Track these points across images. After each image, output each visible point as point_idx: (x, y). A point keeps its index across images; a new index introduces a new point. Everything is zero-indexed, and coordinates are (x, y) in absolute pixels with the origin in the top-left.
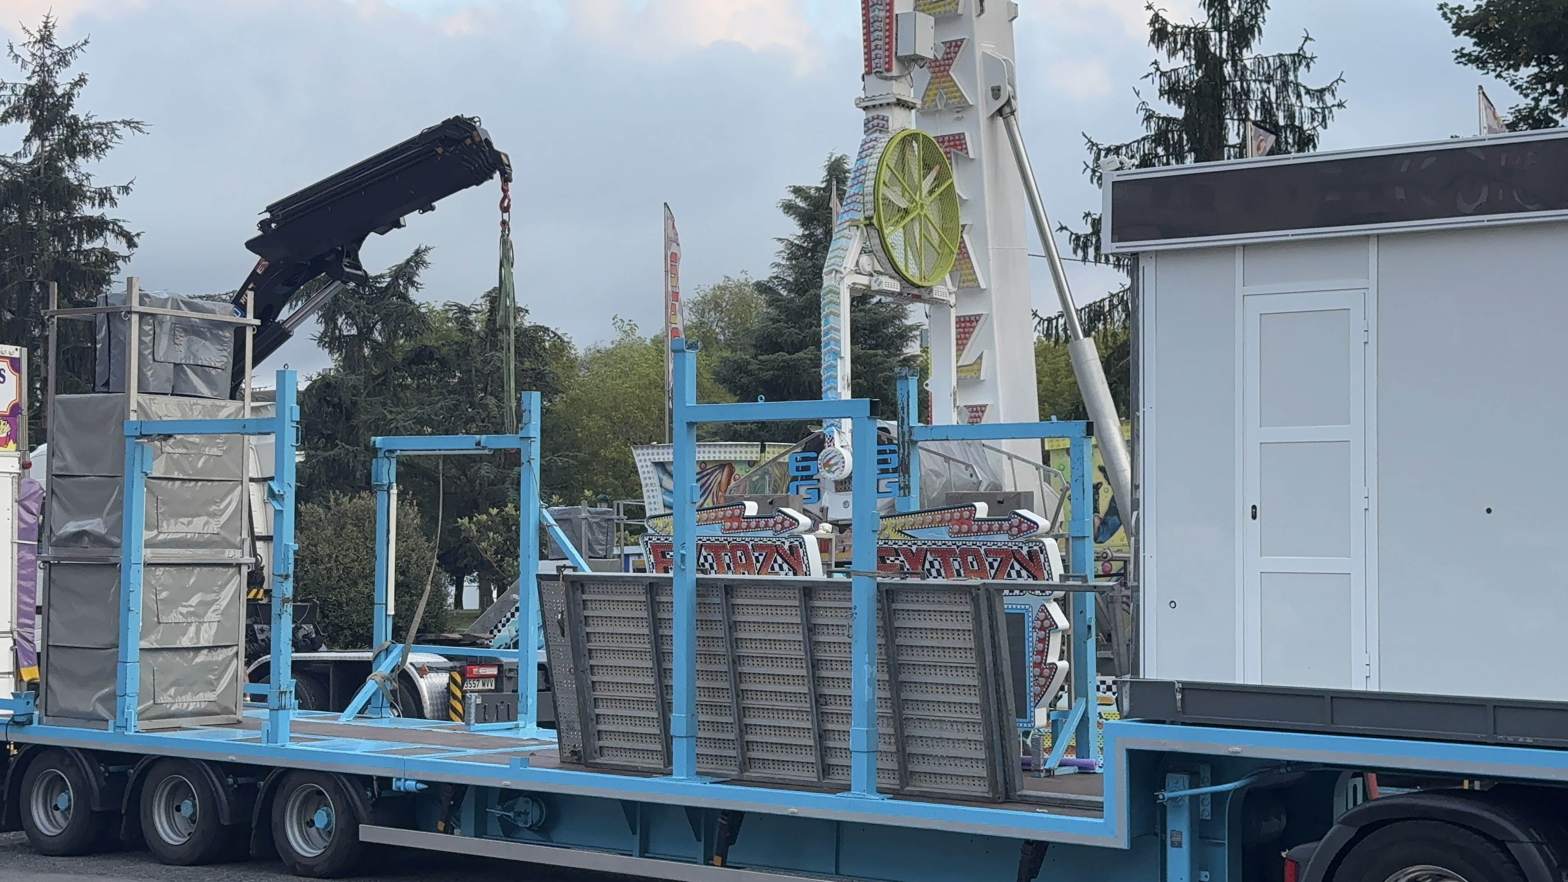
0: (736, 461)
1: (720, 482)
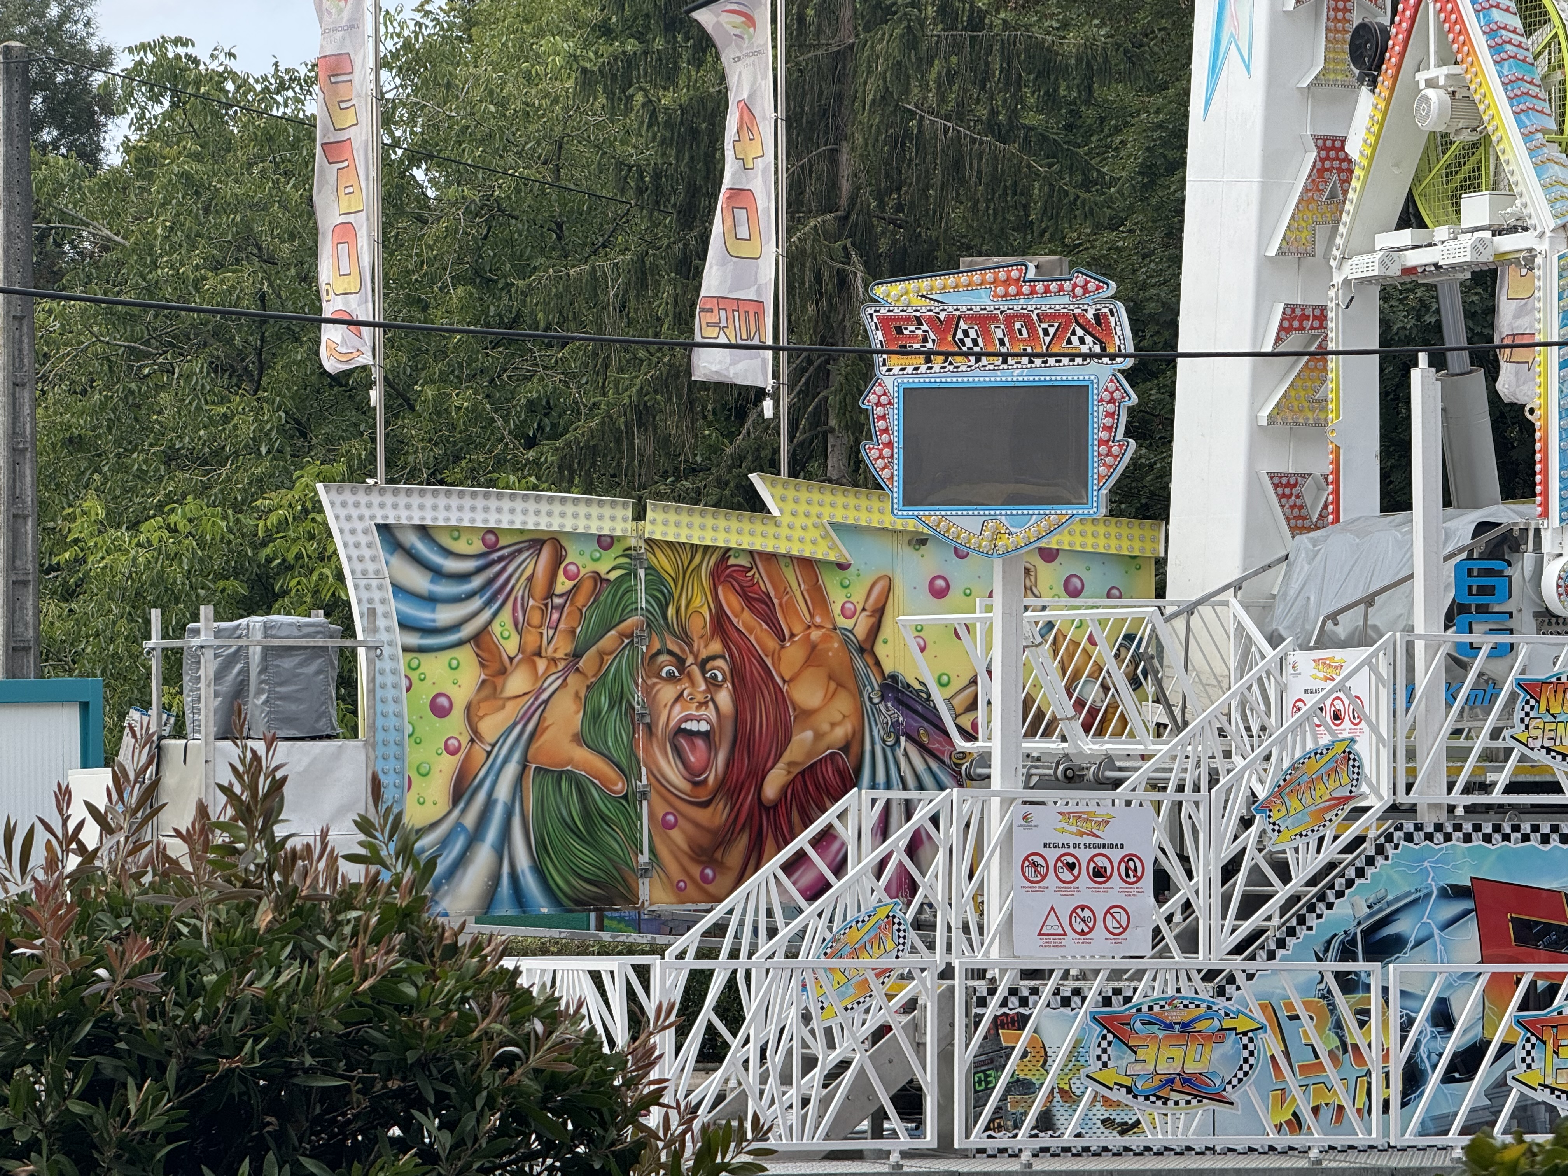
0: (575, 536)
1: (530, 579)
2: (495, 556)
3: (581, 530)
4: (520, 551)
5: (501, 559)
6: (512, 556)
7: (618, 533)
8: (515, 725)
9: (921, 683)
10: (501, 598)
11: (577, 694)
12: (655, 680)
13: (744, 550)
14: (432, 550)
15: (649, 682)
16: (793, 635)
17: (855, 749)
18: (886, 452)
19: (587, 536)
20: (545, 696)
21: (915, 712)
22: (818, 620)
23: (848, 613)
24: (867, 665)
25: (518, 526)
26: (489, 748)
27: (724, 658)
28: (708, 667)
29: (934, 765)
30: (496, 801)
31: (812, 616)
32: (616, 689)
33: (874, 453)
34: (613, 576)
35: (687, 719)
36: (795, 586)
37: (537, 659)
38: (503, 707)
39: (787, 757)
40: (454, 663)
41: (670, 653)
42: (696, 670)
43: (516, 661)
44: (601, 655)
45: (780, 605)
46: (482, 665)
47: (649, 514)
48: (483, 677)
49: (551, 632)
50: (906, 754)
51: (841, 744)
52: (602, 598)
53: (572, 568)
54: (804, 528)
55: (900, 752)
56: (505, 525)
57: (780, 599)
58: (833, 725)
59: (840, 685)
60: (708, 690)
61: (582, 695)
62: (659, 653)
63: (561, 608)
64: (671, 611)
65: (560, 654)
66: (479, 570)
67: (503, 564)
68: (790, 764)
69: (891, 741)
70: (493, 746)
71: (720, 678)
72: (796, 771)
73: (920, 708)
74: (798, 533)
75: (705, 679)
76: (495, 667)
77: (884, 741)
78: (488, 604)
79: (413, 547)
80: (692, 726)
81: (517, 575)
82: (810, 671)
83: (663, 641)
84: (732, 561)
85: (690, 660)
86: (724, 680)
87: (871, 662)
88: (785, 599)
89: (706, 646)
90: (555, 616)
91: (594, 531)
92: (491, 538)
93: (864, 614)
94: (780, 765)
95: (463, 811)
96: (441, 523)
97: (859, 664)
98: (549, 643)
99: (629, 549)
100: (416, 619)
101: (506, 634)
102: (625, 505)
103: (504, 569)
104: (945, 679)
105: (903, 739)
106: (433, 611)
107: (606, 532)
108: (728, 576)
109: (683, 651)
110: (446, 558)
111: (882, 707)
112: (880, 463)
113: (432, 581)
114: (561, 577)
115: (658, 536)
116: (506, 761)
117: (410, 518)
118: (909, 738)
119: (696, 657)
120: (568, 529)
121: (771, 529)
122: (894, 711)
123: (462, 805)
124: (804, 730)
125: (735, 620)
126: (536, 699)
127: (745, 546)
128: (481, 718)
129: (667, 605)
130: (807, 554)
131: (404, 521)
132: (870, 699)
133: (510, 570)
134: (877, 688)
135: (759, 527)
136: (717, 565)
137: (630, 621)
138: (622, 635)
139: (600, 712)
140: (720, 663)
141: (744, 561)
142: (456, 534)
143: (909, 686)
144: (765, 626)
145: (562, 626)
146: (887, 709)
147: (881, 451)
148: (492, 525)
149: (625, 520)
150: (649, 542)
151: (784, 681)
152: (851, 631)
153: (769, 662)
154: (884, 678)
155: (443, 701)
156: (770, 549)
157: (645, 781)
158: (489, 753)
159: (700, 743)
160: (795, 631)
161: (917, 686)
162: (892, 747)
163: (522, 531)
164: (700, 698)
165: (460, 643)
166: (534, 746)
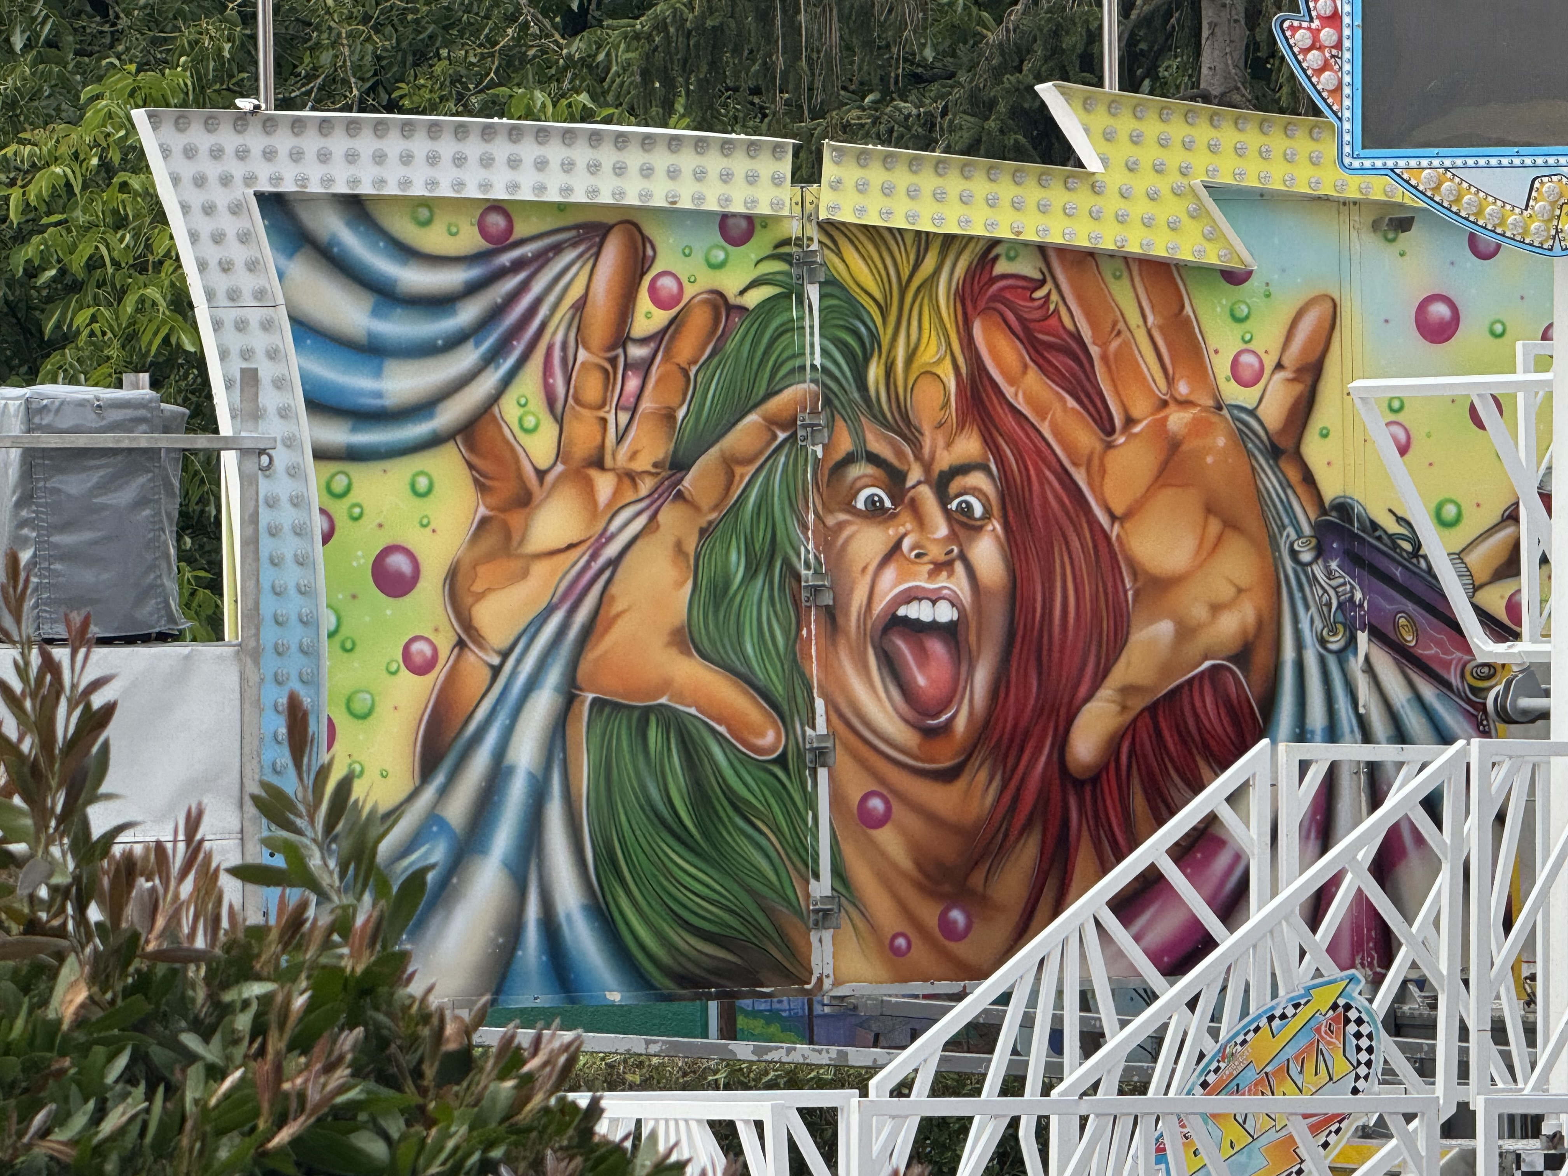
0: (672, 216)
1: (581, 305)
2: (506, 259)
3: (685, 203)
4: (557, 249)
5: (518, 265)
6: (542, 259)
7: (763, 209)
8: (549, 611)
9: (1400, 520)
10: (519, 348)
11: (679, 547)
12: (842, 517)
13: (1026, 244)
14: (374, 247)
15: (831, 521)
16: (1130, 421)
17: (1261, 657)
18: (1327, 35)
19: (698, 216)
20: (611, 550)
21: (1389, 580)
22: (1183, 388)
23: (1247, 375)
24: (1287, 484)
25: (553, 196)
26: (496, 660)
27: (986, 469)
28: (955, 486)
29: (1428, 692)
30: (511, 771)
31: (1170, 381)
32: (761, 537)
33: (1302, 38)
34: (753, 299)
35: (911, 597)
36: (1134, 318)
37: (594, 473)
38: (525, 574)
39: (1120, 674)
40: (422, 483)
41: (873, 459)
42: (926, 494)
43: (550, 478)
44: (729, 464)
45: (1104, 358)
46: (481, 487)
47: (829, 170)
48: (482, 511)
49: (624, 418)
50: (1369, 668)
51: (1234, 647)
52: (731, 346)
53: (667, 283)
54: (1153, 197)
55: (1356, 664)
56: (526, 194)
57: (1104, 346)
58: (1216, 609)
59: (1231, 525)
60: (953, 536)
61: (690, 546)
62: (850, 459)
63: (645, 367)
64: (874, 372)
65: (643, 463)
66: (472, 289)
67: (521, 276)
68: (1127, 691)
69: (1336, 642)
70: (505, 655)
71: (978, 510)
72: (1138, 704)
73: (1398, 572)
74: (1140, 208)
75: (947, 513)
76: (505, 489)
77: (1323, 642)
78: (491, 359)
79: (334, 241)
80: (920, 611)
81: (552, 298)
82: (1165, 497)
83: (858, 436)
84: (1002, 267)
85: (915, 474)
86: (987, 515)
87: (1294, 475)
88: (1114, 345)
89: (949, 445)
90: (633, 383)
91: (712, 205)
92: (497, 221)
93: (1280, 375)
94: (1106, 692)
95: (444, 792)
96: (391, 190)
97: (1270, 481)
98: (620, 440)
99: (787, 242)
100: (341, 390)
101: (530, 422)
102: (776, 150)
103: (524, 287)
104: (1450, 511)
105: (1362, 637)
106: (378, 373)
107: (738, 207)
108: (995, 298)
109: (900, 454)
110: (404, 262)
111: (1318, 570)
112: (1314, 59)
113: (375, 313)
114: (644, 302)
115: (847, 216)
116: (532, 684)
117: (328, 181)
118: (1377, 635)
119: (927, 468)
120: (659, 201)
121: (1083, 199)
122: (1342, 577)
123: (439, 779)
124: (1153, 619)
125: (1009, 391)
126: (594, 557)
127: (1030, 236)
128: (480, 596)
129: (867, 360)
130: (1160, 251)
131: (314, 188)
132: (1294, 554)
133: (537, 287)
134: (1307, 530)
135: (1057, 196)
136: (971, 274)
137: (788, 395)
138: (773, 423)
139: (727, 585)
140: (977, 479)
141: (1028, 268)
142: (424, 213)
143: (1375, 526)
144: (1071, 403)
145: (647, 404)
146: (1330, 575)
147: (1316, 33)
148: (499, 193)
149: (777, 181)
150: (830, 228)
151: (1113, 518)
152: (1252, 413)
153: (1080, 477)
154: (1323, 511)
155: (399, 562)
156: (1082, 241)
157: (821, 726)
158: (496, 671)
159: (937, 647)
160: (1136, 413)
161: (1392, 527)
162: (1341, 655)
163: (561, 207)
164: (936, 552)
165: (434, 442)
166: (591, 655)
